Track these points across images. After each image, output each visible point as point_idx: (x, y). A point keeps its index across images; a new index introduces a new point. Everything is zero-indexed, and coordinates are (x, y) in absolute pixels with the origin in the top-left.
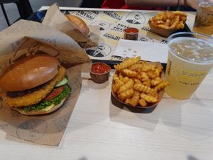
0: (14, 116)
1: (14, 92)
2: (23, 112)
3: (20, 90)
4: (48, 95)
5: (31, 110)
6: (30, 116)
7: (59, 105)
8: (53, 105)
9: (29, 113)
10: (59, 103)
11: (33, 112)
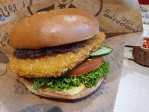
0: (17, 91)
1: (23, 50)
2: (31, 88)
3: (35, 45)
4: (79, 65)
5: (45, 87)
6: (41, 97)
7: (93, 89)
8: (82, 87)
9: (41, 92)
10: (94, 84)
11: (48, 92)
